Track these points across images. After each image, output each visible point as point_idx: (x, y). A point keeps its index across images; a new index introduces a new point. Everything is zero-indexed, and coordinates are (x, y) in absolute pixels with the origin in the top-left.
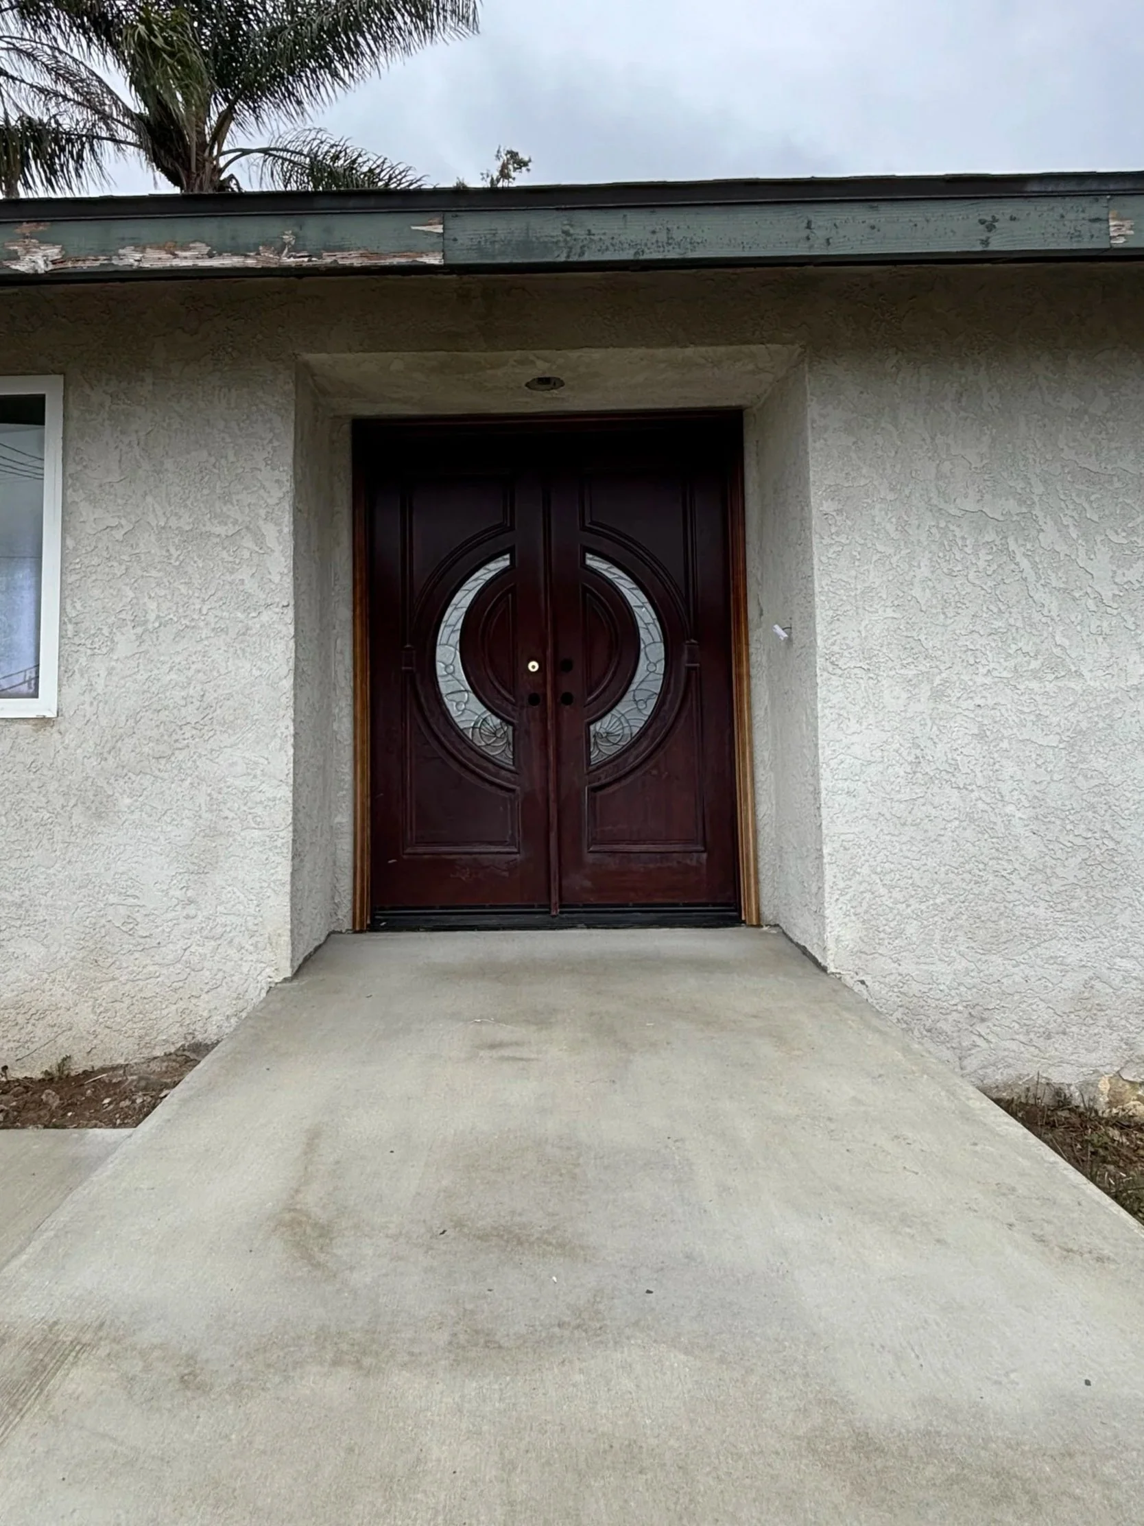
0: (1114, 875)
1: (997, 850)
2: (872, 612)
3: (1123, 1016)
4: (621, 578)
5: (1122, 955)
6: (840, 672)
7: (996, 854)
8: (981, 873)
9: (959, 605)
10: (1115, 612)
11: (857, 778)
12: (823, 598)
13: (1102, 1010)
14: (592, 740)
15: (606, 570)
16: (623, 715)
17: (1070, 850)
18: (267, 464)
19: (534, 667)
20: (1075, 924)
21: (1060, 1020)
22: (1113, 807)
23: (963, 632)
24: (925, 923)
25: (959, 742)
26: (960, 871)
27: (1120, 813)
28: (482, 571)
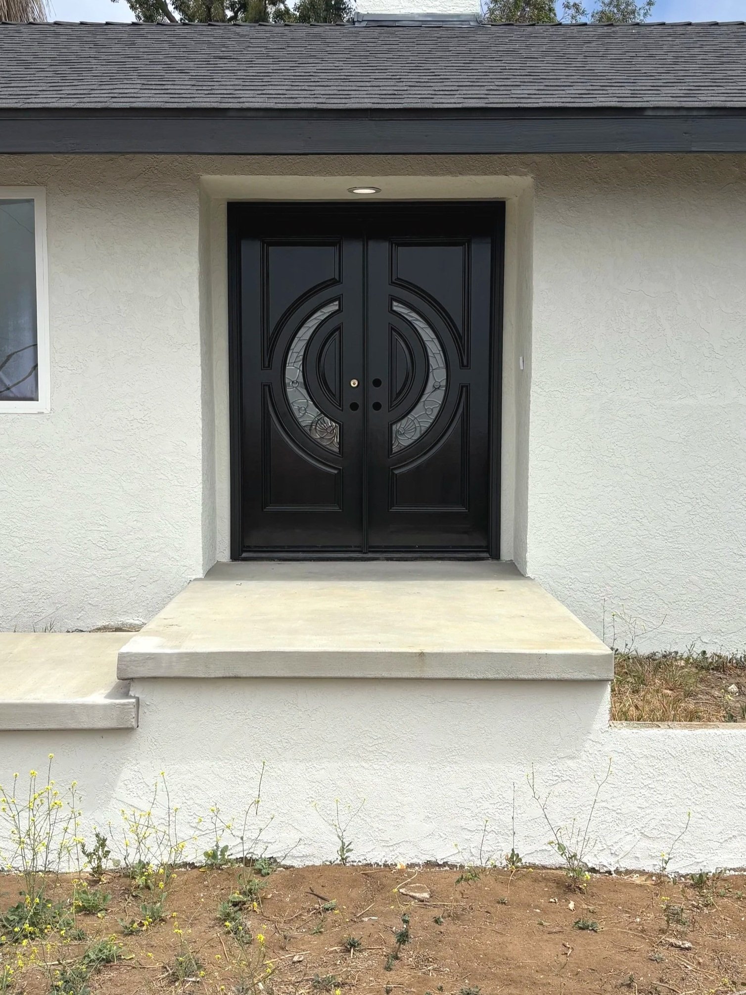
0: (706, 521)
1: (635, 505)
2: (567, 356)
3: (705, 605)
4: (417, 320)
5: (707, 568)
6: (544, 393)
7: (634, 507)
8: (624, 519)
9: (622, 351)
10: (721, 357)
11: (551, 460)
12: (537, 346)
13: (693, 601)
14: (394, 436)
15: (406, 314)
16: (416, 418)
17: (680, 505)
18: (181, 250)
19: (354, 384)
20: (680, 550)
21: (666, 607)
22: (710, 480)
23: (624, 369)
24: (587, 547)
25: (616, 438)
26: (611, 517)
27: (714, 483)
28: (318, 314)
